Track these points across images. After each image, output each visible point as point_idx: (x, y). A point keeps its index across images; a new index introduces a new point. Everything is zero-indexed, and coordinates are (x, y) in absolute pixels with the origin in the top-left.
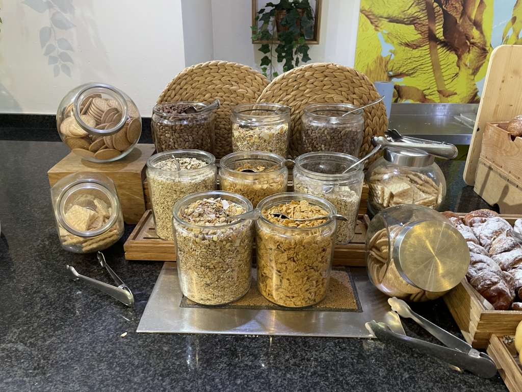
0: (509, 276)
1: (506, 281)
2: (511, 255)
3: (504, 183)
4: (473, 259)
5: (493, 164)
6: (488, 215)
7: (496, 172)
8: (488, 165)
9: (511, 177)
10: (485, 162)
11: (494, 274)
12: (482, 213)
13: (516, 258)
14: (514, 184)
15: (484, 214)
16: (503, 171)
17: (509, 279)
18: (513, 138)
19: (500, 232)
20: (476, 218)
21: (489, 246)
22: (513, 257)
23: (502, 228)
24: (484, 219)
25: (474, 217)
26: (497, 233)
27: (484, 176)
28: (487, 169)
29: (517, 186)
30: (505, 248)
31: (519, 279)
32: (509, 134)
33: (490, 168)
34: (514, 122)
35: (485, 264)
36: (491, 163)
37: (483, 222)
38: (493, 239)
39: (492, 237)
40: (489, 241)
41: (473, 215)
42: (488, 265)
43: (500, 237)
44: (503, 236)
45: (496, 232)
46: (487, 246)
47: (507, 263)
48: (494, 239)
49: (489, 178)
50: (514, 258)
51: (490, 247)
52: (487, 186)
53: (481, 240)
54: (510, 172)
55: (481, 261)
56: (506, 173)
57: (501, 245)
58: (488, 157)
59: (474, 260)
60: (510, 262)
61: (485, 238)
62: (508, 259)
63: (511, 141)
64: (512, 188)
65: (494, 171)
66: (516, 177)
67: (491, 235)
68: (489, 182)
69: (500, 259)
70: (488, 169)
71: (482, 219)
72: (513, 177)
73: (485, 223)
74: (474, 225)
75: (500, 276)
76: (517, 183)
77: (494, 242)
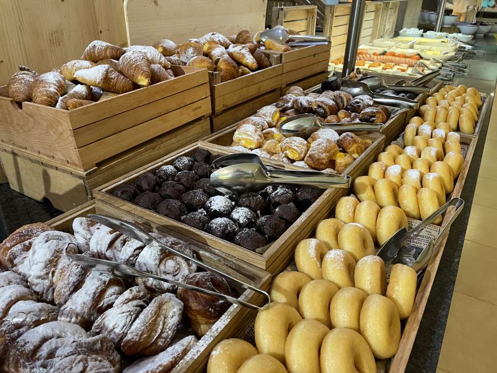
0: (97, 341)
1: (96, 352)
2: (86, 293)
3: (39, 169)
4: (30, 347)
5: (15, 147)
6: (30, 233)
7: (24, 157)
8: (10, 150)
9: (45, 159)
10: (5, 147)
11: (73, 357)
12: (20, 236)
13: (95, 293)
14: (52, 167)
15: (24, 235)
16: (31, 153)
17: (99, 345)
18: (19, 105)
19: (56, 257)
20: (14, 249)
21: (51, 289)
22: (90, 295)
23: (56, 250)
24: (27, 242)
25: (11, 247)
26: (52, 263)
27: (13, 167)
28: (11, 157)
29: (57, 169)
30: (74, 283)
31: (114, 328)
32: (11, 101)
33: (14, 154)
34: (13, 83)
35: (53, 340)
36: (11, 146)
37: (27, 248)
38: (50, 275)
39: (47, 274)
40: (47, 282)
41: (8, 245)
42: (59, 337)
43: (60, 266)
44: (64, 261)
45: (51, 261)
46: (48, 290)
47: (86, 310)
48: (53, 273)
49: (20, 166)
50: (92, 295)
51: (54, 289)
52: (23, 179)
53: (33, 287)
54: (39, 153)
55: (45, 340)
56: (35, 156)
57: (67, 282)
58: (5, 140)
59: (32, 347)
60: (89, 307)
61: (39, 281)
62: (84, 303)
63: (20, 110)
64: (52, 172)
65: (21, 157)
66: (48, 156)
67: (45, 272)
68: (23, 173)
69: (74, 307)
70: (12, 155)
71: (25, 245)
72: (46, 158)
73: (31, 251)
74: (15, 262)
75: (84, 353)
76: (55, 164)
77: (54, 278)
